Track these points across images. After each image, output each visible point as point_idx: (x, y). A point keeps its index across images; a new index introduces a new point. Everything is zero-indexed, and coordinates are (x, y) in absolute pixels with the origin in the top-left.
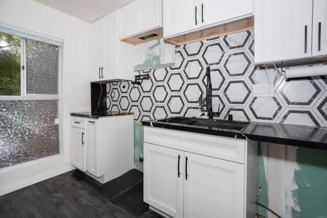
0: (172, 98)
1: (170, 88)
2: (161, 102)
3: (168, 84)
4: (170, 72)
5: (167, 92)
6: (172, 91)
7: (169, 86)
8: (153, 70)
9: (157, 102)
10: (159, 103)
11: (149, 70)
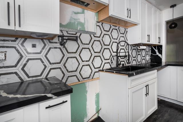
0: (95, 57)
1: (93, 50)
2: (86, 61)
3: (92, 47)
4: (94, 39)
5: (91, 53)
6: (95, 52)
7: (93, 49)
8: (79, 34)
9: (83, 61)
10: (85, 62)
11: (75, 33)
